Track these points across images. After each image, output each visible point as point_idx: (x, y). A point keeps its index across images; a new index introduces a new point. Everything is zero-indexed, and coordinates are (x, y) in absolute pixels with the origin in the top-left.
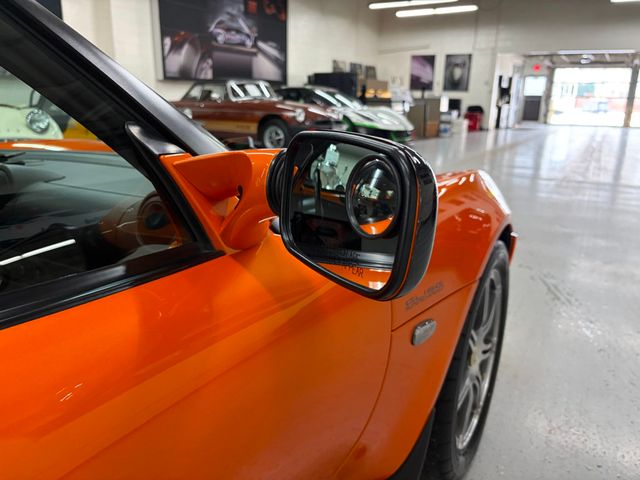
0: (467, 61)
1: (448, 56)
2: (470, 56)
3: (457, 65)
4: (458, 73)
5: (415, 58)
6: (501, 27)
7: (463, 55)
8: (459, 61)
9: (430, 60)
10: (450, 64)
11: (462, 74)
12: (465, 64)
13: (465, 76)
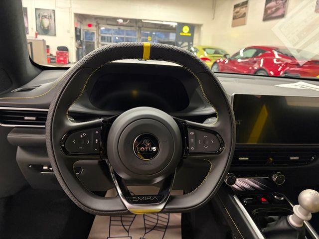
0: (52, 15)
2: (54, 10)
3: (45, 17)
4: (46, 22)
8: (46, 14)
10: (39, 15)
11: (50, 24)
12: (51, 16)
13: (52, 25)
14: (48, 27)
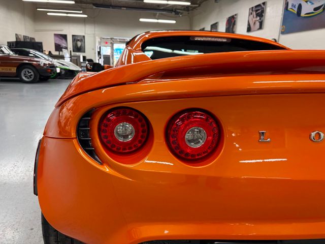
2: (84, 36)
3: (78, 40)
5: (55, 35)
7: (80, 36)
8: (79, 39)
9: (64, 37)
10: (75, 39)
11: (81, 45)
12: (82, 40)
13: (83, 45)
14: (80, 47)
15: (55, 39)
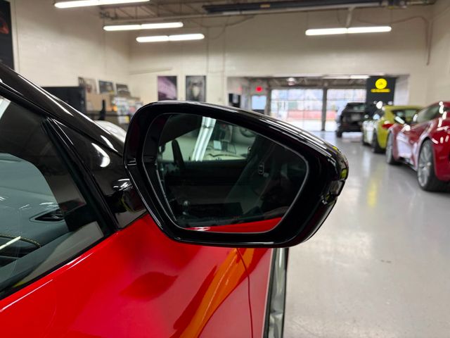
0: (203, 81)
1: (187, 77)
2: (205, 77)
3: (195, 84)
4: (196, 91)
5: (160, 78)
6: (227, 55)
7: (199, 76)
8: (196, 81)
9: (173, 80)
10: (190, 83)
11: (200, 92)
12: (201, 83)
15: (158, 85)
